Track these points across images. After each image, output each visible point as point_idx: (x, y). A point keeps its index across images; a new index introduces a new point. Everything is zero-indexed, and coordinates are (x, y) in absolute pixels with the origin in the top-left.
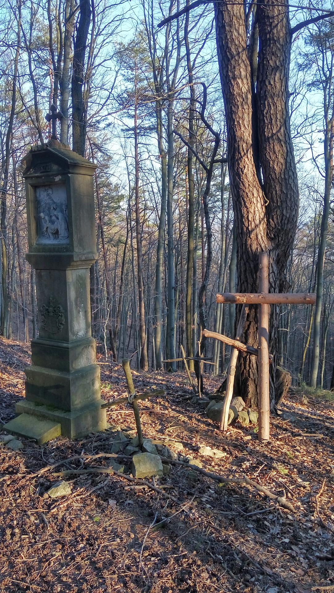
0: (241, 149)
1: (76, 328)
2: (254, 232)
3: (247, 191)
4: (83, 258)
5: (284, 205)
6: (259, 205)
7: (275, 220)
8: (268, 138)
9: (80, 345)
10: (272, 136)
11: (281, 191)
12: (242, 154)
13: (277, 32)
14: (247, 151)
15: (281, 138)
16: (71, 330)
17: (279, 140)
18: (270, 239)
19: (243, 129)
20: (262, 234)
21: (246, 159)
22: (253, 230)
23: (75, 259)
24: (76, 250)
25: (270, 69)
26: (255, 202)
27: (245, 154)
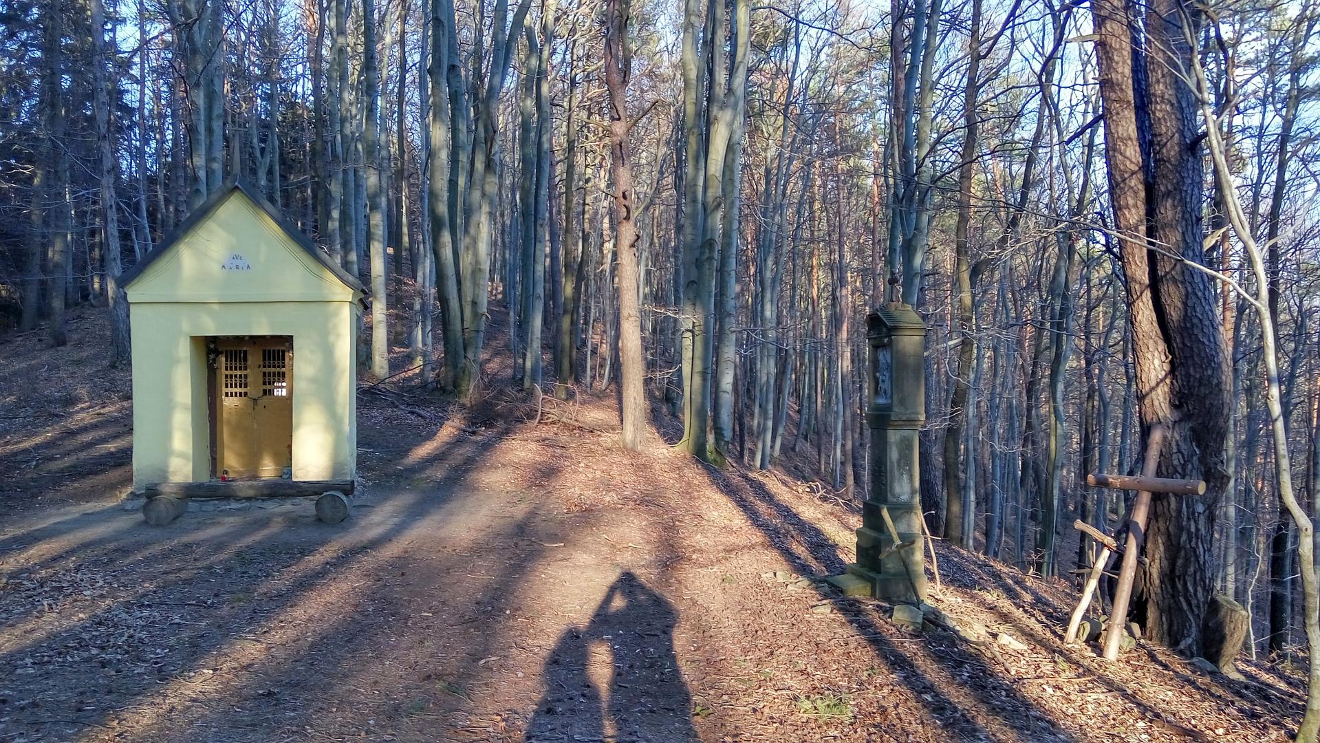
0: (1133, 291)
1: (897, 490)
2: (1149, 397)
3: (1140, 343)
4: (904, 418)
5: (1190, 362)
6: (1157, 362)
7: (1180, 381)
8: (1162, 277)
9: (899, 509)
10: (1165, 275)
11: (1183, 343)
12: (1135, 297)
13: (1167, 151)
14: (1141, 294)
15: (1176, 277)
16: (891, 491)
17: (1175, 281)
18: (1174, 406)
19: (1133, 267)
20: (1161, 399)
21: (1141, 304)
22: (1147, 394)
23: (893, 419)
24: (896, 409)
25: (1161, 194)
26: (1150, 357)
27: (1138, 298)
